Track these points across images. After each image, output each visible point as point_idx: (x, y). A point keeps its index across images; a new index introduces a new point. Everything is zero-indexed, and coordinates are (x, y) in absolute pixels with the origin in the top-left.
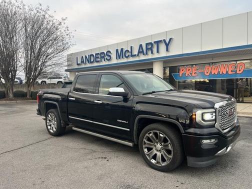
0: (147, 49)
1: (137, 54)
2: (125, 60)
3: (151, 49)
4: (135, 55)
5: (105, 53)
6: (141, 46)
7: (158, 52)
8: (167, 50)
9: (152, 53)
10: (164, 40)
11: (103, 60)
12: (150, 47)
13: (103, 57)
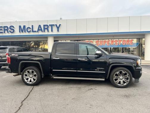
0: (44, 28)
1: (37, 30)
2: (27, 34)
3: (47, 29)
4: (36, 31)
5: (9, 27)
6: (40, 26)
7: (52, 31)
8: (58, 31)
9: (48, 31)
10: (56, 25)
11: (6, 32)
12: (46, 27)
13: (7, 30)
